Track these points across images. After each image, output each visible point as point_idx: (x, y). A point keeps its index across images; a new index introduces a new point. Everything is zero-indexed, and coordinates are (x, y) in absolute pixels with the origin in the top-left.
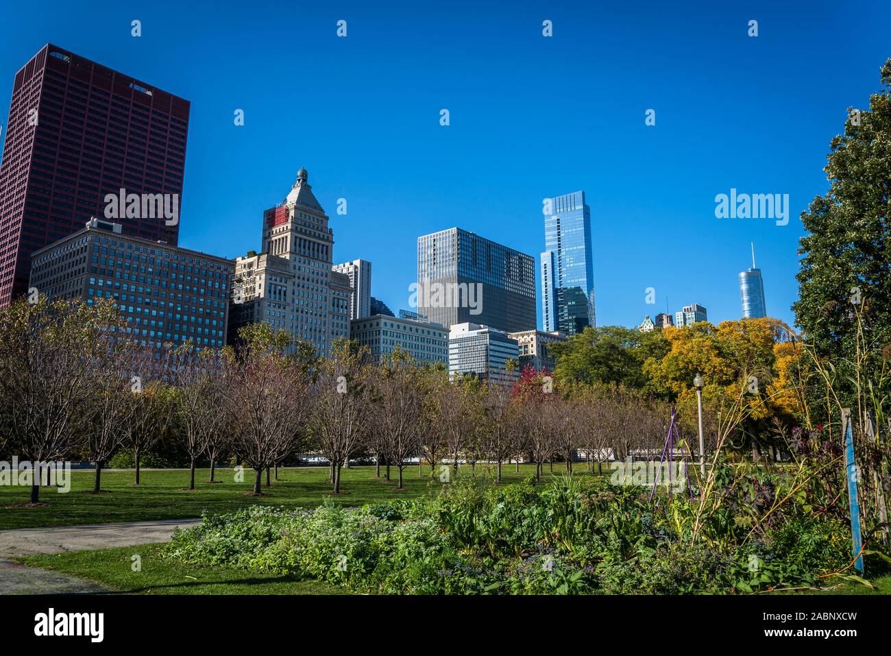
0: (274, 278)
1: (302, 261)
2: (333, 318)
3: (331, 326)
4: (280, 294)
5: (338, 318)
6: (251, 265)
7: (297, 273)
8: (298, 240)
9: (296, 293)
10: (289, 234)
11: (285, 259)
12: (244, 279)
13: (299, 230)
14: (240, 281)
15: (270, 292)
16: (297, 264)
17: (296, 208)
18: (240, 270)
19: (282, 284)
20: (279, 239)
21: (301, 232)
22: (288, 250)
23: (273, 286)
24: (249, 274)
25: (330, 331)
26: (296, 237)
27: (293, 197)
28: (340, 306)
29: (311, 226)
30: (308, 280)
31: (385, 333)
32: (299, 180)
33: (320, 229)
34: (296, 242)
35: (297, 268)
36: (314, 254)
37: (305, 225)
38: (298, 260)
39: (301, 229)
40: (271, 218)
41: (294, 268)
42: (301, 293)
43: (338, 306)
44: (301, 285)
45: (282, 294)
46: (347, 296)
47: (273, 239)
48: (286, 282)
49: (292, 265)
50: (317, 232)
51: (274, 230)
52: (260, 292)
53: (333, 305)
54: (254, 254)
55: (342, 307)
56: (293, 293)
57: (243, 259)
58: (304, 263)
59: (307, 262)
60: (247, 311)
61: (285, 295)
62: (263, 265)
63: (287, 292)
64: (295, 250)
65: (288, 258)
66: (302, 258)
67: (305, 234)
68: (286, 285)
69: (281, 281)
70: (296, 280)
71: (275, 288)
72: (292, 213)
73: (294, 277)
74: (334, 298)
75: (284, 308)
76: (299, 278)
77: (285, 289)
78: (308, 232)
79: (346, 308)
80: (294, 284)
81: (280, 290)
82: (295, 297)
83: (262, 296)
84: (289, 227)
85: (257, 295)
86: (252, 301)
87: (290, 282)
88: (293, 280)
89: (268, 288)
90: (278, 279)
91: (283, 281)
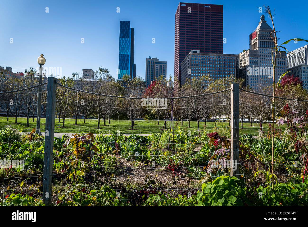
0: (252, 58)
1: (264, 49)
2: (279, 68)
3: (277, 72)
4: (255, 63)
5: (281, 69)
6: (244, 55)
7: (262, 54)
8: (261, 42)
9: (262, 62)
10: (257, 41)
11: (257, 50)
12: (242, 60)
13: (261, 38)
14: (241, 61)
15: (251, 63)
16: (261, 51)
17: (259, 31)
18: (241, 57)
19: (255, 59)
20: (254, 44)
21: (262, 39)
22: (257, 47)
23: (252, 61)
24: (244, 58)
25: (278, 74)
26: (260, 41)
27: (258, 28)
28: (281, 64)
29: (267, 36)
30: (266, 56)
31: (304, 72)
32: (261, 20)
34: (260, 44)
35: (261, 52)
36: (268, 46)
37: (264, 36)
38: (261, 49)
39: (262, 38)
40: (251, 37)
41: (260, 53)
42: (264, 62)
43: (280, 64)
44: (264, 58)
45: (256, 63)
46: (284, 60)
47: (252, 44)
48: (257, 58)
49: (259, 52)
51: (252, 41)
52: (247, 64)
53: (278, 64)
54: (245, 51)
55: (282, 64)
56: (261, 62)
57: (242, 53)
59: (265, 49)
60: (244, 71)
61: (257, 63)
62: (248, 54)
63: (258, 62)
64: (260, 46)
65: (258, 50)
66: (263, 48)
67: (264, 39)
68: (257, 59)
69: (255, 58)
70: (262, 57)
71: (253, 61)
72: (258, 33)
73: (260, 56)
74: (278, 61)
76: (262, 56)
77: (257, 61)
79: (284, 64)
80: (261, 58)
81: (255, 62)
82: (261, 63)
83: (248, 65)
84: (257, 38)
85: (246, 65)
86: (245, 67)
87: (259, 58)
88: (260, 57)
89: (250, 62)
90: (254, 58)
91: (256, 58)
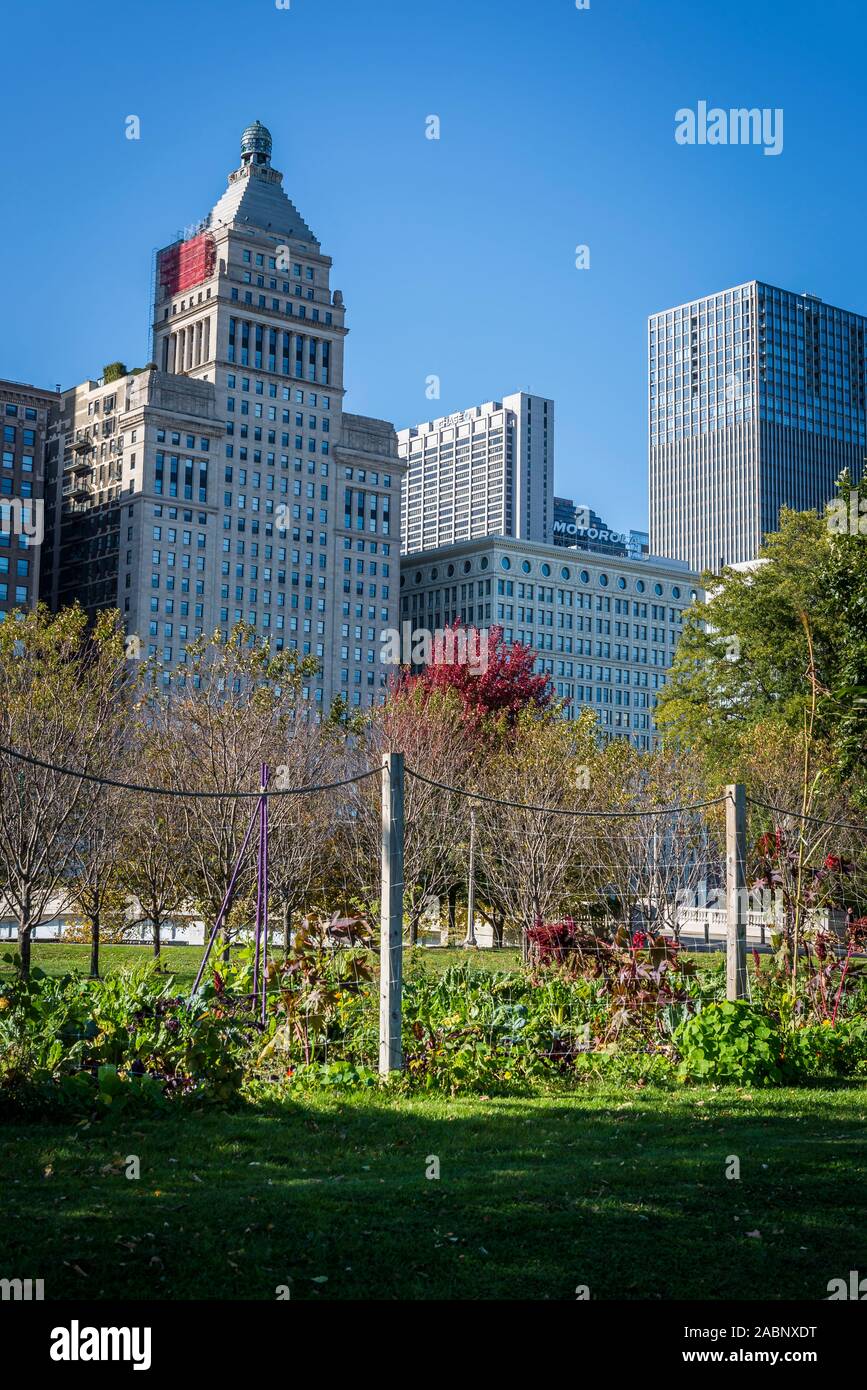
0: (170, 436)
1: (254, 386)
2: (349, 546)
3: (341, 570)
4: (189, 480)
5: (362, 548)
6: (111, 403)
7: (239, 419)
8: (240, 327)
9: (237, 478)
10: (212, 312)
11: (204, 384)
12: (96, 443)
13: (242, 297)
14: (85, 448)
15: (159, 475)
16: (239, 396)
17: (232, 237)
18: (85, 420)
19: (190, 452)
20: (191, 328)
21: (248, 304)
22: (213, 356)
23: (168, 460)
24: (108, 428)
25: (340, 585)
26: (234, 320)
27: (227, 207)
28: (368, 513)
29: (280, 287)
30: (272, 440)
31: (507, 588)
32: (247, 158)
33: (305, 293)
34: (237, 335)
35: (238, 407)
36: (287, 367)
37: (261, 285)
38: (240, 382)
39: (249, 295)
40: (170, 271)
41: (231, 407)
42: (252, 479)
43: (361, 512)
44: (251, 454)
45: (197, 479)
46: (388, 484)
47: (175, 328)
48: (206, 447)
49: (222, 399)
50: (297, 304)
51: (177, 301)
52: (134, 477)
53: (348, 510)
54: (122, 371)
55: (374, 515)
56: (229, 479)
57: (94, 386)
58: (260, 391)
59: (267, 389)
60: (104, 530)
61: (204, 483)
62: (141, 398)
63: (210, 477)
64: (233, 356)
65: (211, 379)
66: (253, 377)
67: (261, 308)
68: (207, 456)
69: (191, 444)
70: (237, 441)
71: (176, 465)
72: (223, 252)
73: (231, 431)
74: (350, 491)
75: (203, 521)
76: (244, 434)
77: (203, 466)
78: (269, 304)
79: (387, 517)
80: (230, 452)
81: (189, 472)
82: (235, 489)
83: (138, 488)
84: (215, 293)
85: (126, 486)
86: (115, 503)
87: (218, 448)
88: (227, 440)
89: (153, 466)
90: (184, 440)
91: (198, 443)
